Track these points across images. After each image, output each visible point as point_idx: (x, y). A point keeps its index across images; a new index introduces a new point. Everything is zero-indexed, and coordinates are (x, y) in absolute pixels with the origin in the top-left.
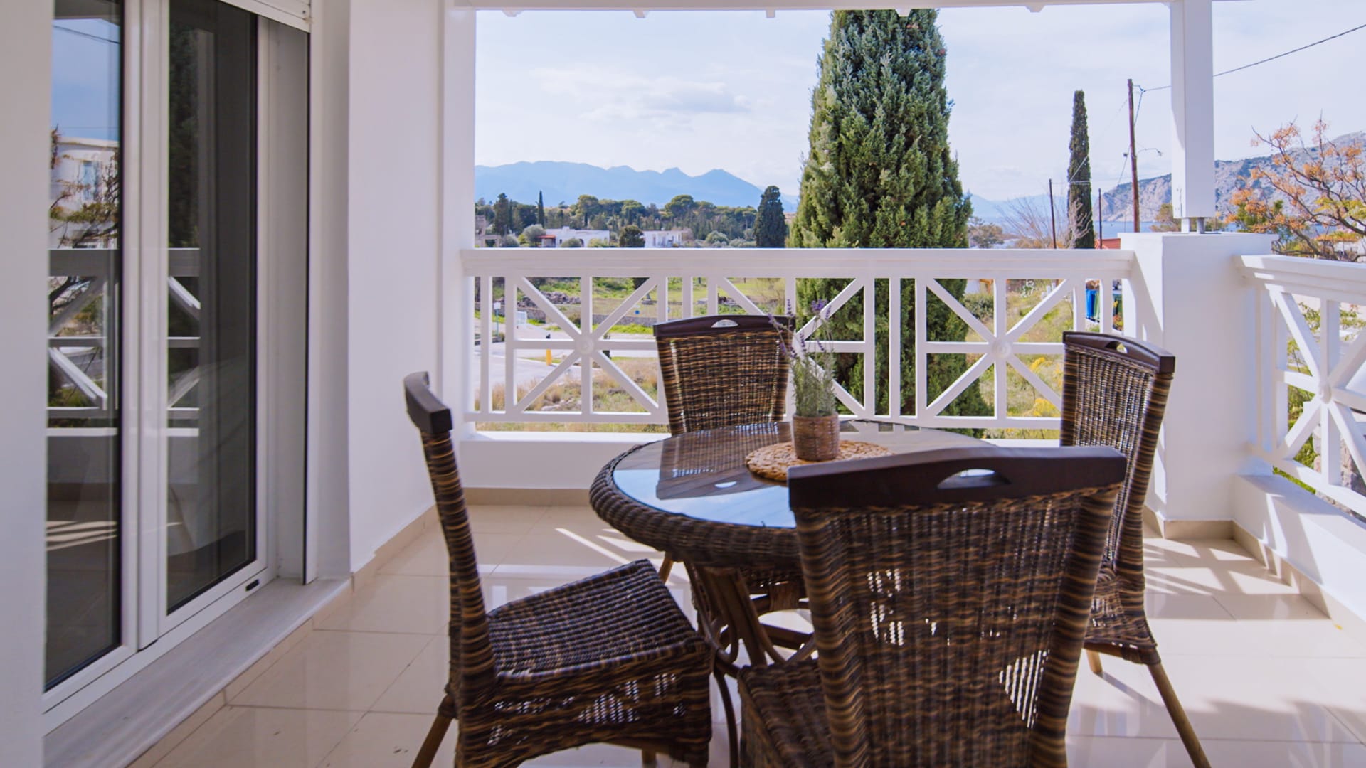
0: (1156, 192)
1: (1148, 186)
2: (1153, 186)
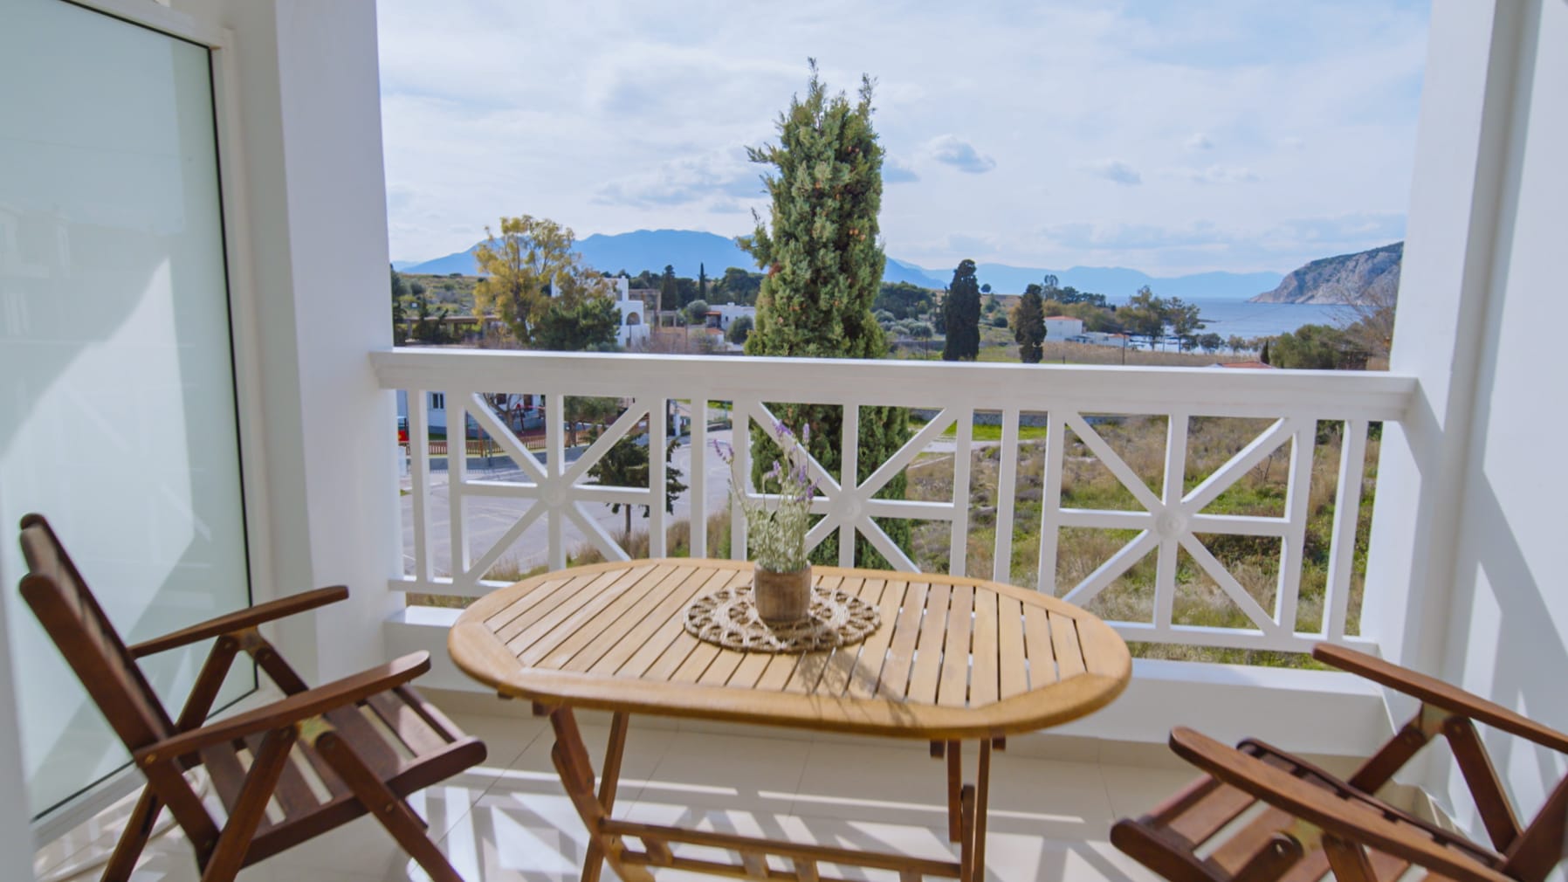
0: (1357, 271)
1: (1348, 263)
2: (1354, 263)
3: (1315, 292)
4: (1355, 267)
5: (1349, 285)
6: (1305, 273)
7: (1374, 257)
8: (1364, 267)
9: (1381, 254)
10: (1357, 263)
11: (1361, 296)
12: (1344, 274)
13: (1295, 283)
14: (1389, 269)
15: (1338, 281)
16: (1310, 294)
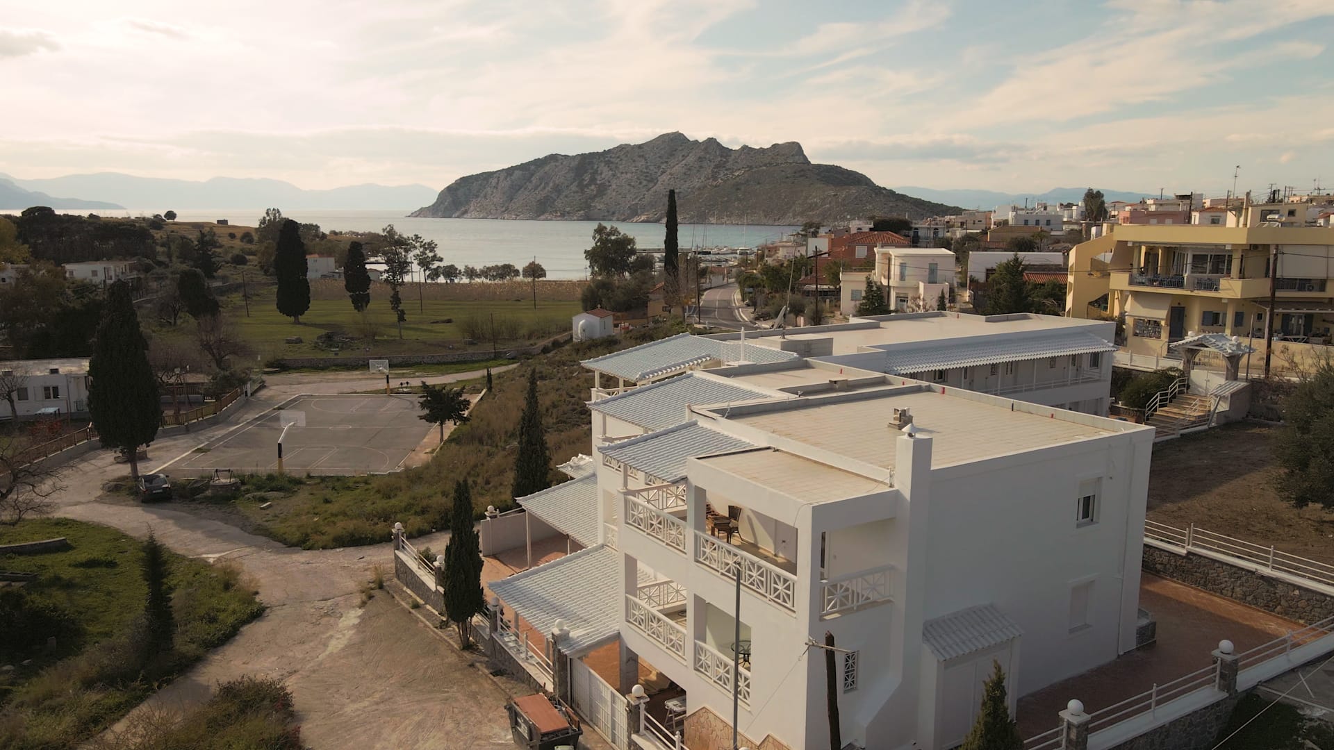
0: (500, 188)
1: (491, 180)
3: (467, 207)
4: (498, 183)
5: (495, 200)
6: (457, 189)
7: (511, 175)
8: (505, 184)
9: (516, 172)
10: (498, 181)
11: (506, 210)
12: (489, 190)
13: (449, 200)
14: (525, 186)
15: (485, 196)
16: (463, 209)
